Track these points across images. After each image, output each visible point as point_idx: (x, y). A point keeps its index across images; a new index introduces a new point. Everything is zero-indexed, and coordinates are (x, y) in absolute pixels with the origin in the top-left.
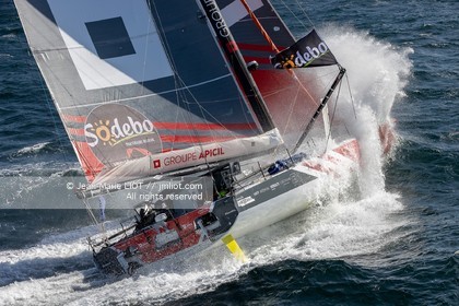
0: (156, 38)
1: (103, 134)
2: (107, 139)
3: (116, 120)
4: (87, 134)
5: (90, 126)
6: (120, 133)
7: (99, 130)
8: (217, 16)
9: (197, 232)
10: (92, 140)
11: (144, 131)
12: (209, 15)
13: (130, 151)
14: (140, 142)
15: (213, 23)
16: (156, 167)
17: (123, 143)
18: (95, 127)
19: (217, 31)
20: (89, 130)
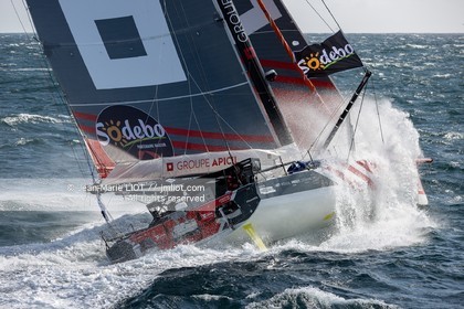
3: (127, 122)
6: (131, 135)
8: (235, 19)
9: (218, 221)
11: (155, 135)
12: (227, 17)
13: (141, 153)
14: (151, 146)
15: (231, 27)
16: (169, 170)
17: (134, 145)
19: (235, 35)
20: (100, 129)
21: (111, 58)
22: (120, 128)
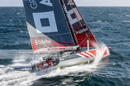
0: (55, 23)
1: (39, 42)
2: (40, 43)
3: (43, 40)
4: (35, 42)
5: (36, 40)
6: (43, 42)
7: (38, 41)
10: (36, 43)
13: (44, 46)
15: (68, 21)
16: (49, 50)
17: (43, 45)
18: (37, 41)
19: (68, 23)
20: (36, 41)
21: (42, 26)
22: (41, 41)
